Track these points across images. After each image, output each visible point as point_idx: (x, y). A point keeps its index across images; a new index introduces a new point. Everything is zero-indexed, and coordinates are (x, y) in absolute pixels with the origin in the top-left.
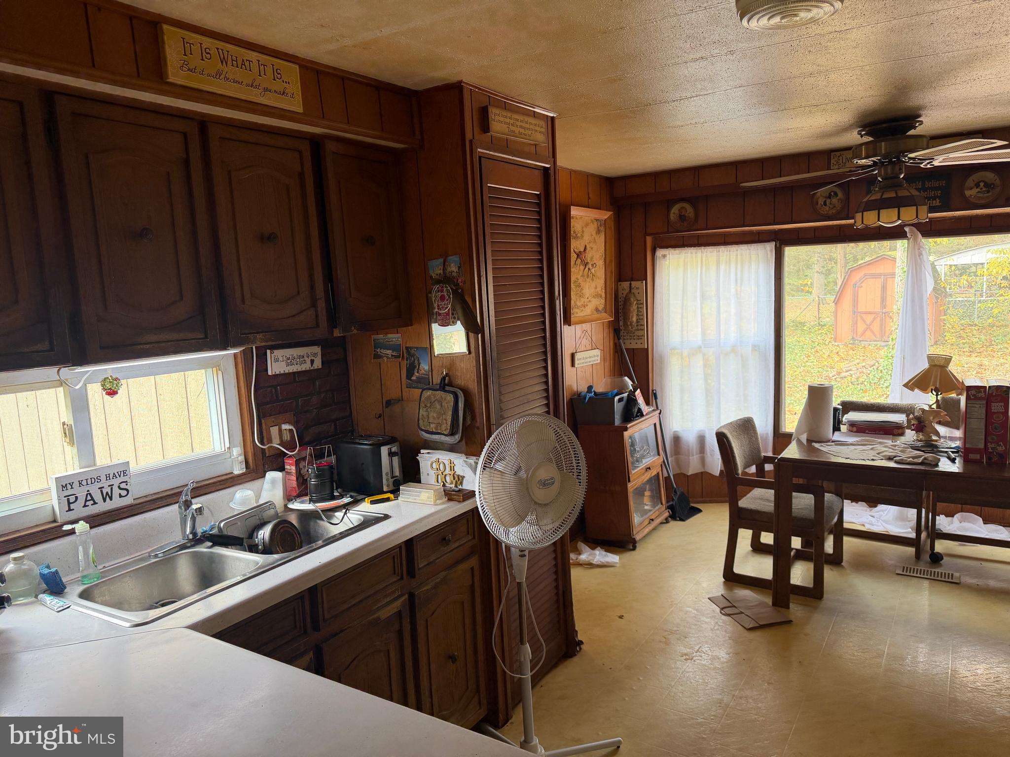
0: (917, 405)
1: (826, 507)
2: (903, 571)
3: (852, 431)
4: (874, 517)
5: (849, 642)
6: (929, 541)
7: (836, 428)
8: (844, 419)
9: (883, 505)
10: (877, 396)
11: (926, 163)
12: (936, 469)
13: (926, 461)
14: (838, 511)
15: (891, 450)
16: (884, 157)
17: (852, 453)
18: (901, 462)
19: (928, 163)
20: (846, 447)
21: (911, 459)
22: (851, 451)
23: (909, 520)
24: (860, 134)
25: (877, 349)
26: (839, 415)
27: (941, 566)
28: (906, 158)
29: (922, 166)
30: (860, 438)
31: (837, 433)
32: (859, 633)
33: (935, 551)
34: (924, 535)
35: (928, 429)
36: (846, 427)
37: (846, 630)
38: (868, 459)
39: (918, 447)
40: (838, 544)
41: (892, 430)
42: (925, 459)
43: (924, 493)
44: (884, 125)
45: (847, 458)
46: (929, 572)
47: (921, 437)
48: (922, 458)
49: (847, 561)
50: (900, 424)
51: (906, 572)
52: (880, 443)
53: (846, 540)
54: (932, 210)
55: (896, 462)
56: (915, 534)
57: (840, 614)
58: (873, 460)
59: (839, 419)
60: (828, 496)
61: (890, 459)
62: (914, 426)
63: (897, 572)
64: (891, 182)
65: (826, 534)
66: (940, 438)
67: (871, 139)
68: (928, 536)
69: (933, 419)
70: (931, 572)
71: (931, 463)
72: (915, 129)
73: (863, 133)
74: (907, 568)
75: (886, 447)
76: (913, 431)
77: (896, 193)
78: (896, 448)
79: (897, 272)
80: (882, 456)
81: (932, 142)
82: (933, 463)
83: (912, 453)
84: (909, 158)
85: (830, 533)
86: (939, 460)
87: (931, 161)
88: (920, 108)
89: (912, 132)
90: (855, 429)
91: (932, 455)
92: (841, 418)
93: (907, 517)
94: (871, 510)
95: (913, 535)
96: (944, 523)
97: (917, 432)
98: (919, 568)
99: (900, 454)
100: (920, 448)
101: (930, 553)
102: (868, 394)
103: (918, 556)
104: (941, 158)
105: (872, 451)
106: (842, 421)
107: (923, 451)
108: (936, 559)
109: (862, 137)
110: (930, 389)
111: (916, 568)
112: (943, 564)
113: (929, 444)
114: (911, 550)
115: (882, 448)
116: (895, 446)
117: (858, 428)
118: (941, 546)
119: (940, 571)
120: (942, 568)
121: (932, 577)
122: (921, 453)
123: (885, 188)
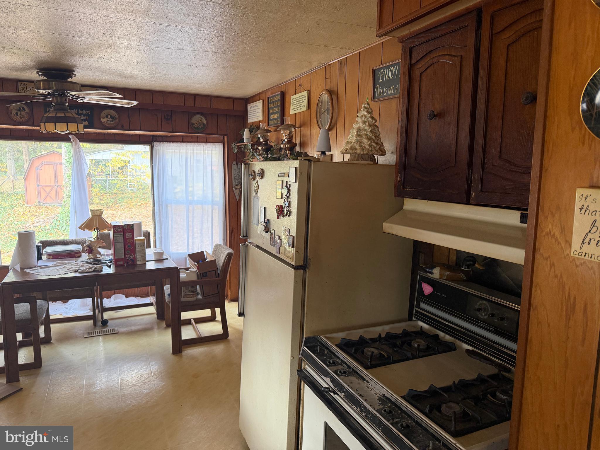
0: (87, 239)
1: (38, 308)
2: (88, 335)
3: (50, 259)
4: (67, 308)
5: (62, 387)
6: (100, 314)
7: (39, 258)
8: (44, 252)
9: (72, 300)
10: (58, 236)
11: (80, 99)
12: (102, 273)
13: (96, 270)
14: (46, 310)
15: (75, 266)
16: (55, 90)
17: (52, 272)
18: (82, 272)
19: (81, 100)
20: (48, 269)
21: (87, 270)
22: (51, 271)
23: (87, 305)
24: (38, 74)
25: (55, 208)
26: (40, 249)
27: (107, 326)
28: (69, 94)
29: (77, 100)
30: (55, 262)
31: (40, 261)
32: (67, 379)
33: (104, 319)
34: (97, 311)
35: (94, 252)
36: (45, 256)
37: (59, 381)
38: (63, 274)
39: (90, 262)
40: (48, 330)
41: (74, 255)
42: (95, 268)
43: (95, 287)
44: (53, 72)
45: (49, 276)
46: (102, 331)
47: (91, 256)
48: (93, 268)
49: (54, 339)
50: (79, 250)
51: (90, 335)
52: (68, 263)
53: (52, 326)
54: (85, 127)
55: (79, 273)
56: (92, 312)
57: (54, 372)
58: (65, 274)
59: (40, 252)
60: (38, 302)
61: (76, 271)
62: (87, 251)
63: (84, 337)
64: (60, 107)
65: (39, 326)
66: (101, 256)
67: (45, 78)
68: (99, 312)
69: (97, 245)
70: (103, 331)
71: (99, 270)
72: (72, 78)
73: (40, 73)
74: (90, 333)
75: (72, 265)
76: (86, 254)
77: (65, 115)
78: (78, 265)
79: (63, 162)
80: (71, 271)
81: (82, 88)
82: (100, 270)
83: (87, 266)
84: (70, 94)
85: (42, 324)
86: (102, 268)
87: (83, 98)
88: (74, 66)
89: (70, 80)
90: (51, 257)
91: (98, 265)
92: (41, 251)
93: (86, 304)
94: (65, 305)
95: (91, 313)
96: (107, 303)
97: (89, 254)
98: (96, 331)
99: (81, 268)
100: (91, 263)
101: (101, 321)
102: (52, 236)
103: (95, 324)
104: (88, 98)
105: (64, 269)
106: (43, 253)
107: (93, 264)
108: (105, 323)
109: (39, 75)
110: (93, 229)
111: (95, 331)
112: (108, 325)
113: (95, 260)
114: (91, 322)
115: (70, 266)
116: (77, 264)
117: (53, 256)
118: (107, 315)
119: (108, 329)
120: (108, 327)
121: (104, 334)
122: (93, 265)
123: (57, 110)
